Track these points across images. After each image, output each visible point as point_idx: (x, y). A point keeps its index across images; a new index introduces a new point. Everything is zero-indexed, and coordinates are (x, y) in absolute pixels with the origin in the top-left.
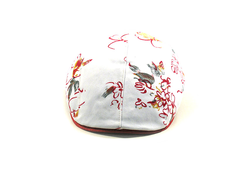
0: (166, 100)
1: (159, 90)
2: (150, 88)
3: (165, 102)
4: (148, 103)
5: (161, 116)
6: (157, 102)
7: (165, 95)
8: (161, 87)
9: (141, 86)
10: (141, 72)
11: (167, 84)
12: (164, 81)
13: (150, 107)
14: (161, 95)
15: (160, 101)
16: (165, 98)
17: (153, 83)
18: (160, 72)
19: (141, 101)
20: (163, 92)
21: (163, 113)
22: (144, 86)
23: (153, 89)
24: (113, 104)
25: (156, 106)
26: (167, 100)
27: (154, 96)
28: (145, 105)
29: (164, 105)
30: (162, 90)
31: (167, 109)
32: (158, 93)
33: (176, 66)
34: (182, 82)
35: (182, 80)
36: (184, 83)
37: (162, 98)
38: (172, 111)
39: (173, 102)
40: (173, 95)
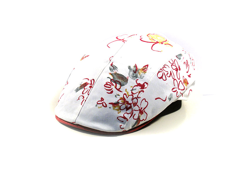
0: (131, 104)
1: (128, 93)
2: (118, 90)
3: (129, 106)
4: (109, 103)
5: (119, 120)
6: (120, 105)
7: (133, 99)
8: (132, 90)
9: (110, 87)
10: (118, 73)
11: (141, 89)
12: (139, 85)
13: (110, 108)
14: (127, 98)
15: (124, 103)
16: (131, 102)
17: (124, 85)
18: (139, 76)
19: (103, 101)
20: (131, 95)
21: (123, 116)
22: (113, 87)
23: (120, 91)
24: (79, 99)
25: (117, 108)
26: (132, 105)
27: (119, 98)
28: (106, 105)
29: (127, 109)
30: (130, 94)
31: (129, 113)
32: (125, 95)
33: (168, 72)
34: (173, 90)
35: (175, 88)
36: (176, 92)
37: (127, 101)
38: (138, 117)
39: (142, 108)
40: (146, 101)
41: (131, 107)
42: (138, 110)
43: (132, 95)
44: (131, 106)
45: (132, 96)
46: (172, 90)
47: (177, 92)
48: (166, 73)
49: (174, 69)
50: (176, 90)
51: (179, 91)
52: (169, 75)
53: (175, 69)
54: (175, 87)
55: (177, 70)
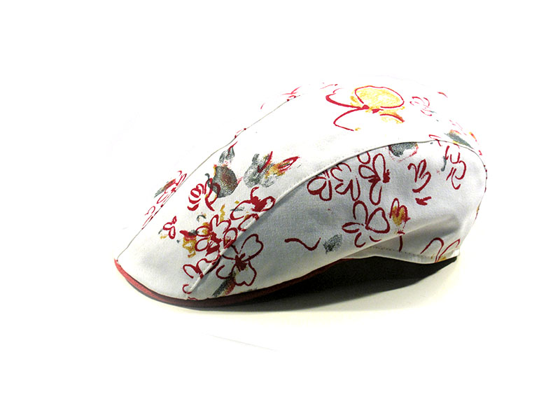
0: (220, 240)
1: (223, 214)
2: (209, 205)
3: (215, 244)
4: (181, 232)
5: (185, 271)
6: (198, 238)
7: (227, 231)
8: (234, 210)
9: (199, 195)
10: (228, 167)
11: (253, 210)
12: (254, 200)
13: (178, 241)
14: (217, 226)
15: (205, 237)
16: (222, 237)
17: (223, 196)
18: (263, 180)
19: (174, 223)
20: (227, 221)
21: (195, 266)
22: (203, 197)
23: (211, 209)
24: (148, 213)
25: (190, 245)
26: (221, 243)
27: (202, 221)
28: (175, 234)
29: (210, 250)
30: (227, 217)
31: (210, 262)
32: (215, 219)
33: (342, 181)
34: (347, 228)
35: (354, 224)
36: (357, 234)
37: (213, 233)
38: (231, 274)
39: (243, 255)
40: (257, 241)
41: (217, 249)
42: (232, 259)
43: (229, 222)
44: (219, 246)
45: (227, 224)
46: (343, 226)
47: (360, 234)
48: (335, 183)
49: (365, 178)
50: (357, 230)
51: (366, 233)
52: (341, 189)
53: (370, 177)
54: (354, 221)
55: (374, 180)
